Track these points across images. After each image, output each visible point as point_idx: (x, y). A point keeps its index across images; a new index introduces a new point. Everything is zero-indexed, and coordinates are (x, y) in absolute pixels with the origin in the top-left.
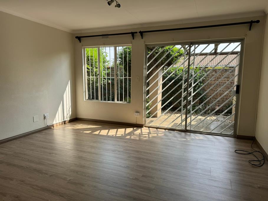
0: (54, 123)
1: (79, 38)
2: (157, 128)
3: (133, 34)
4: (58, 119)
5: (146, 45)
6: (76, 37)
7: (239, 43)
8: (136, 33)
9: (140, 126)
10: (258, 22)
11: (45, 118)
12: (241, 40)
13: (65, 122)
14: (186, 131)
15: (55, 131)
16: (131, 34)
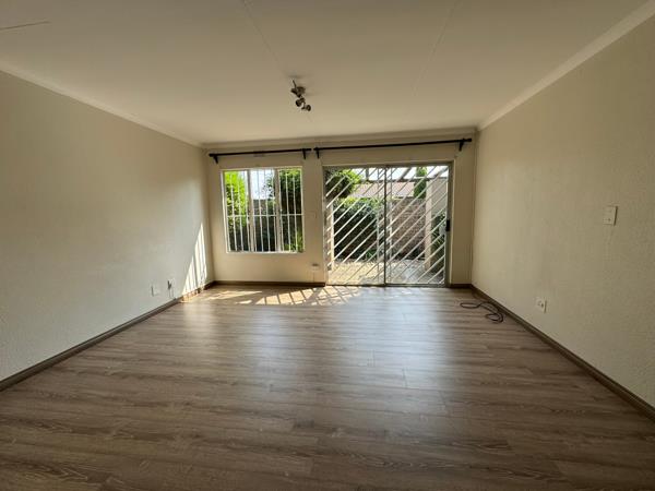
0: (184, 293)
1: (215, 157)
2: (345, 286)
3: (305, 151)
4: (189, 287)
5: (324, 167)
6: (211, 155)
7: (445, 167)
8: (310, 150)
9: (321, 285)
10: (470, 140)
11: (170, 286)
13: (199, 290)
14: (385, 285)
15: (186, 306)
16: (302, 152)
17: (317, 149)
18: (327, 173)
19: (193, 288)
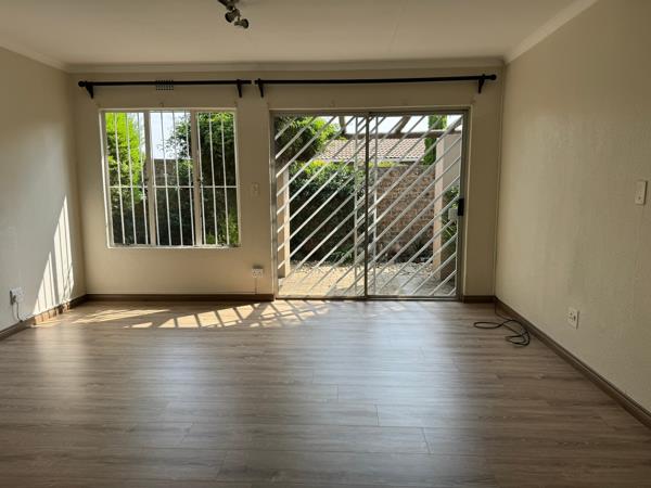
1: (90, 87)
2: (305, 299)
3: (241, 85)
5: (271, 112)
6: (81, 84)
7: (458, 117)
8: (249, 82)
9: (267, 299)
10: (493, 77)
11: (13, 300)
12: (464, 112)
13: (60, 309)
14: (365, 298)
16: (235, 86)
17: (260, 83)
18: (277, 122)
19: (51, 305)
